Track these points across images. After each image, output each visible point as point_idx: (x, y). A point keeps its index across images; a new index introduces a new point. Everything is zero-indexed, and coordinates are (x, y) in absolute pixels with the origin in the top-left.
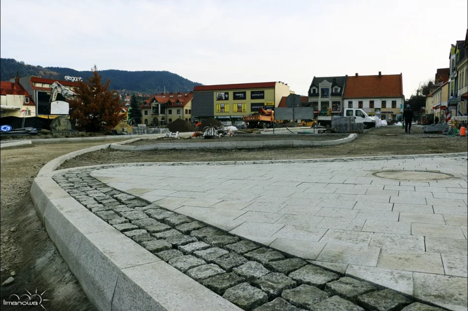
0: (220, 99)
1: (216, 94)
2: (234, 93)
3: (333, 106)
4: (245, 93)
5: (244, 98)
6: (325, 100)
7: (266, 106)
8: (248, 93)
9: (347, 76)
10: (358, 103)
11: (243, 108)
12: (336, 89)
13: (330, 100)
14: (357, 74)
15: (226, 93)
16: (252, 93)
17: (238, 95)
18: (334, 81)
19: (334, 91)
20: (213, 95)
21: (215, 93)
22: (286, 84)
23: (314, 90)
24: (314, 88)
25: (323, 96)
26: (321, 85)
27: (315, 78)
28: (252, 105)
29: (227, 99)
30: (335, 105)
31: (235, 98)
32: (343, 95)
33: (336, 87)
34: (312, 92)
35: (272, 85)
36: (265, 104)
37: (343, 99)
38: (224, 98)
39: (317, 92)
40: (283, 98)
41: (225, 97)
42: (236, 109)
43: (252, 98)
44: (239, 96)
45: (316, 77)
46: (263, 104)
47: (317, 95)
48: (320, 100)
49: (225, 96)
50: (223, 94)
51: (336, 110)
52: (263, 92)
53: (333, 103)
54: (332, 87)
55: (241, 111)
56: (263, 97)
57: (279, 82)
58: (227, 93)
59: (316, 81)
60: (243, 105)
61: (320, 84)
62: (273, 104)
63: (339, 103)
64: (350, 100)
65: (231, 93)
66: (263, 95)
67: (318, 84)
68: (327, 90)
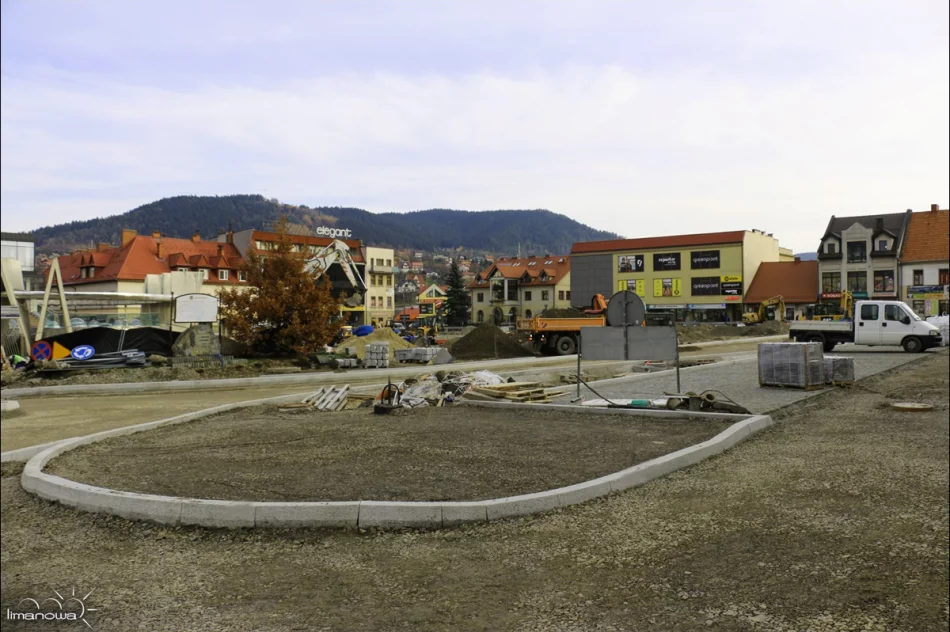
0: (625, 269)
1: (617, 259)
2: (656, 257)
3: (876, 283)
4: (677, 256)
5: (677, 267)
6: (857, 267)
7: (723, 283)
8: (686, 256)
9: (909, 211)
10: (937, 273)
11: (674, 289)
12: (882, 244)
13: (869, 267)
14: (934, 207)
15: (638, 258)
16: (694, 255)
17: (664, 260)
18: (879, 224)
19: (877, 248)
20: (611, 261)
21: (615, 257)
22: (770, 235)
23: (831, 247)
24: (831, 241)
25: (851, 259)
26: (847, 236)
27: (834, 221)
28: (695, 281)
29: (640, 269)
30: (880, 278)
31: (658, 266)
32: (901, 256)
33: (883, 238)
34: (826, 251)
35: (735, 239)
36: (723, 280)
37: (901, 265)
38: (634, 268)
39: (837, 250)
40: (763, 264)
41: (637, 266)
42: (659, 290)
43: (694, 266)
44: (666, 262)
45: (837, 216)
46: (716, 279)
47: (838, 257)
48: (844, 267)
49: (636, 262)
50: (631, 258)
51: (884, 291)
52: (717, 254)
53: (877, 274)
54: (873, 238)
55: (671, 295)
56: (716, 265)
57: (753, 231)
58: (640, 257)
59: (837, 227)
60: (674, 281)
61: (844, 233)
62: (740, 280)
63: (890, 274)
64: (918, 267)
65: (649, 257)
66: (716, 259)
67: (840, 234)
68: (862, 245)
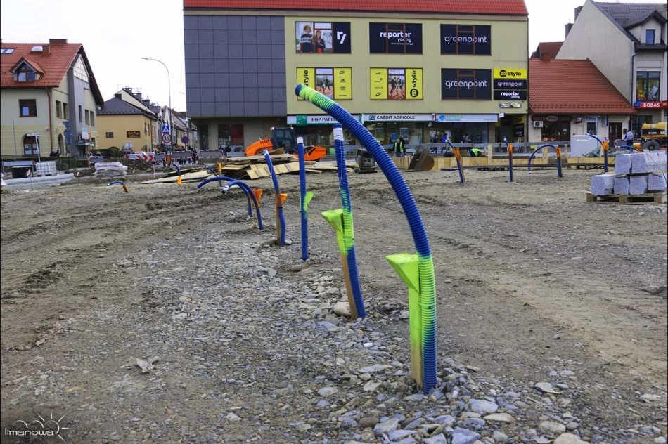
0: (311, 46)
1: (294, 27)
2: (375, 29)
4: (416, 31)
5: (416, 48)
7: (497, 81)
8: (431, 31)
11: (409, 86)
15: (337, 27)
16: (446, 30)
17: (390, 35)
20: (282, 30)
21: (289, 23)
23: (650, 35)
28: (447, 74)
29: (343, 48)
31: (378, 45)
36: (496, 75)
38: (329, 46)
39: (658, 40)
41: (335, 42)
42: (379, 85)
43: (447, 49)
44: (394, 39)
46: (486, 73)
48: (665, 66)
49: (334, 35)
50: (324, 28)
52: (486, 31)
55: (404, 98)
56: (485, 49)
58: (346, 27)
60: (410, 73)
65: (360, 28)
66: (484, 39)
